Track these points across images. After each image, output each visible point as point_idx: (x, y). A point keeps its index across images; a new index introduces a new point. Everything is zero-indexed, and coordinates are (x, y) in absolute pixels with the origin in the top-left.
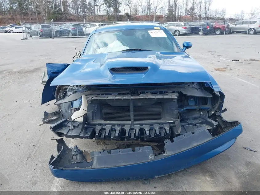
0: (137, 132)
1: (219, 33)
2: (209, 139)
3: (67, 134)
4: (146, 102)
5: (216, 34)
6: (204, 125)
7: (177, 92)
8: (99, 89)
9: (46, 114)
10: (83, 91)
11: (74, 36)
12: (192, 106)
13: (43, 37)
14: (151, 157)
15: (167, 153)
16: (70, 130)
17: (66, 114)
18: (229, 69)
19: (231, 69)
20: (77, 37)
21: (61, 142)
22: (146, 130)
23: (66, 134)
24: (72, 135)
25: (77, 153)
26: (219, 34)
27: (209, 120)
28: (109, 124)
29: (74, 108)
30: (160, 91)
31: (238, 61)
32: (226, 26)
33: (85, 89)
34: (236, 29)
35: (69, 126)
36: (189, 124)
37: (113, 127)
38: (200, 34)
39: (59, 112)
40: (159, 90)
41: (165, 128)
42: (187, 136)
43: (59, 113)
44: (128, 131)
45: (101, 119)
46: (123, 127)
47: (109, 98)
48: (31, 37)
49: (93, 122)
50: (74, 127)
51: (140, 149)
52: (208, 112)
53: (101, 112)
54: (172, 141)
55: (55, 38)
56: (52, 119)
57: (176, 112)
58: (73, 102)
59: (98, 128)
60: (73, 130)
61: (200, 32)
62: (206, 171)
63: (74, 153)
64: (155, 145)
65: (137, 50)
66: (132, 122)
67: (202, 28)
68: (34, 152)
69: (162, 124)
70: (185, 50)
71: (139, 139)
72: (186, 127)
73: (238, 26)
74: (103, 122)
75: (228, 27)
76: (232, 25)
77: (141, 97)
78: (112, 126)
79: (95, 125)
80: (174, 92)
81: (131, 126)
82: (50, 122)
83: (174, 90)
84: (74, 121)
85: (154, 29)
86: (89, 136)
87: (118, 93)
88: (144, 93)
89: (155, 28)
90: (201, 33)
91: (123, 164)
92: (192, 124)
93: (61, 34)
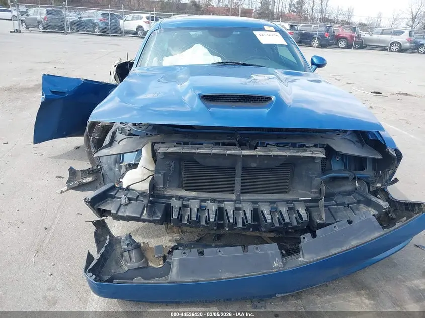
0: (249, 215)
1: (344, 45)
2: (377, 234)
3: (117, 213)
4: (266, 162)
5: (340, 48)
6: (362, 206)
7: (322, 146)
8: (177, 132)
9: (72, 172)
10: (147, 134)
11: (104, 32)
12: (339, 171)
13: (48, 30)
14: (277, 264)
15: (304, 257)
16: (121, 205)
17: (110, 174)
18: (368, 106)
19: (371, 107)
20: (109, 36)
21: (100, 226)
22: (265, 212)
23: (115, 212)
24: (127, 216)
25: (130, 247)
26: (343, 48)
27: (373, 199)
28: (195, 199)
29: (126, 162)
30: (291, 143)
31: (381, 93)
32: (355, 35)
33: (150, 131)
34: (371, 41)
35: (120, 198)
36: (338, 205)
37: (203, 204)
38: (314, 45)
39: (97, 169)
40: (290, 141)
41: (298, 211)
42: (339, 226)
43: (96, 172)
44: (232, 213)
45: (180, 187)
46: (222, 205)
47: (200, 151)
48: (27, 28)
49: (165, 193)
50: (130, 200)
51: (257, 248)
52: (368, 184)
53: (180, 174)
54: (314, 236)
55: (69, 33)
56: (84, 181)
57: (317, 181)
58: (123, 156)
59: (176, 204)
60: (126, 205)
61: (313, 42)
62: (360, 287)
63: (124, 247)
64: (269, 238)
65: (239, 64)
66: (238, 197)
67: (317, 36)
68: (47, 241)
69: (292, 202)
70: (315, 70)
71: (251, 229)
72: (334, 208)
73: (375, 36)
74: (183, 193)
75: (359, 36)
76: (365, 35)
77: (259, 152)
78: (201, 202)
79: (170, 198)
80: (316, 146)
81: (235, 204)
82: (81, 187)
83: (316, 141)
84: (128, 189)
85: (263, 30)
86: (159, 218)
87: (215, 143)
88: (262, 145)
89: (266, 28)
90: (316, 43)
91: (226, 276)
92: (343, 204)
93: (80, 27)
